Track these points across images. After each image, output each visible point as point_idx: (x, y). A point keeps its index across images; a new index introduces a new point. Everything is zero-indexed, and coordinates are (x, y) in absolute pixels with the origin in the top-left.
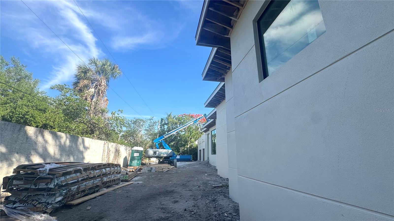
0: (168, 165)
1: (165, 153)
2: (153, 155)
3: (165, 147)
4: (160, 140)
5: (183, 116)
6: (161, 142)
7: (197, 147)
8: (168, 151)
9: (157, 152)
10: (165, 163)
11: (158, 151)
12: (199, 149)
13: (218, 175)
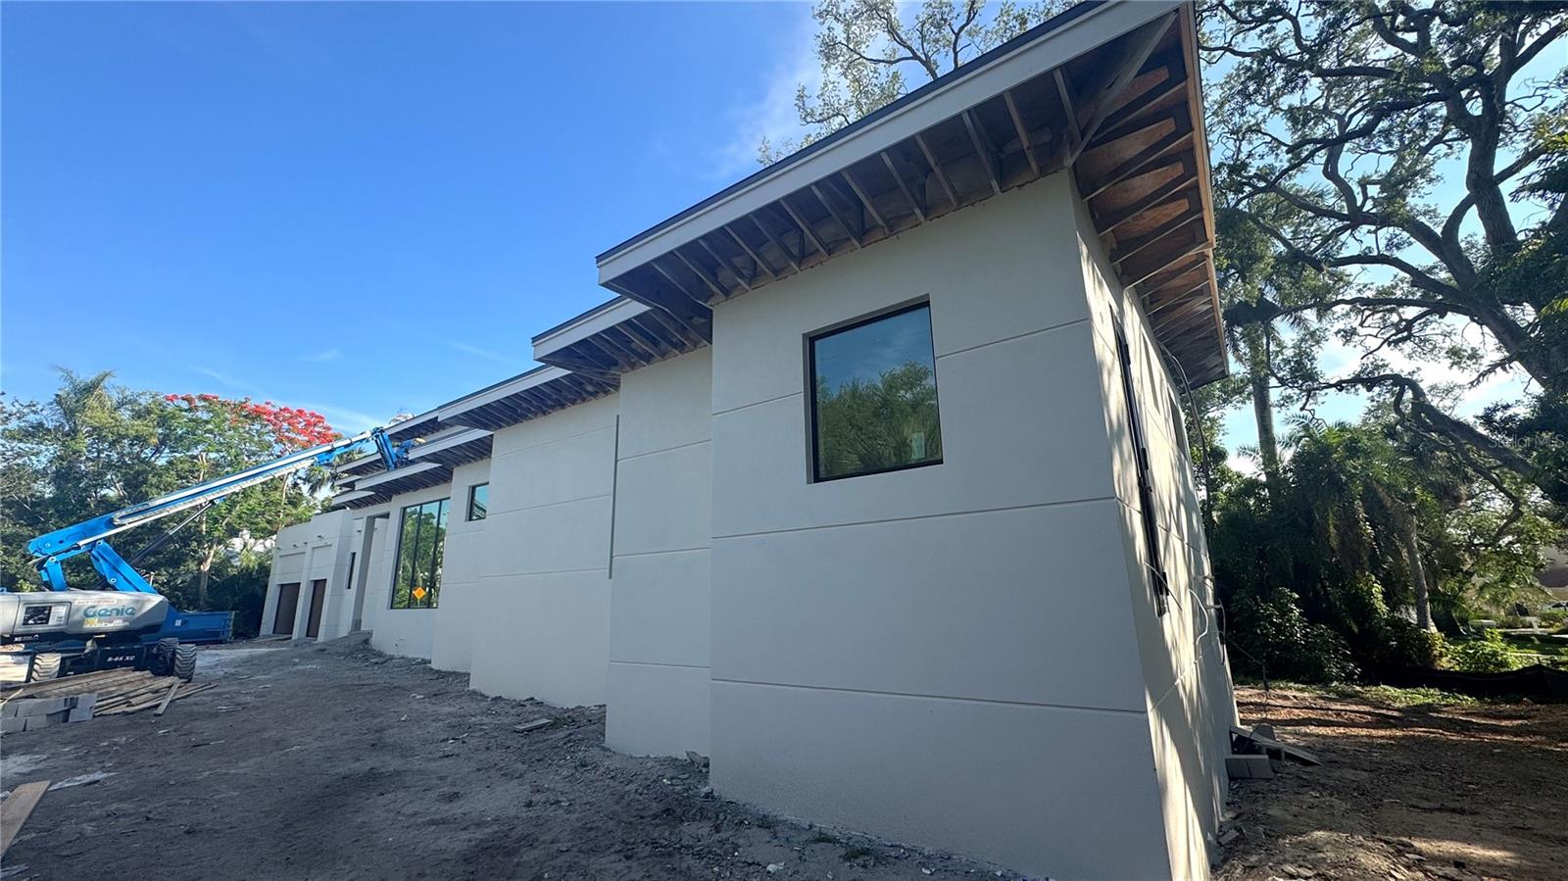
0: (137, 673)
1: (119, 612)
2: (20, 630)
3: (111, 581)
4: (81, 543)
5: (198, 403)
6: (83, 550)
7: (264, 571)
8: (141, 603)
9: (58, 612)
10: (114, 666)
11: (60, 603)
12: (275, 581)
13: (474, 692)
